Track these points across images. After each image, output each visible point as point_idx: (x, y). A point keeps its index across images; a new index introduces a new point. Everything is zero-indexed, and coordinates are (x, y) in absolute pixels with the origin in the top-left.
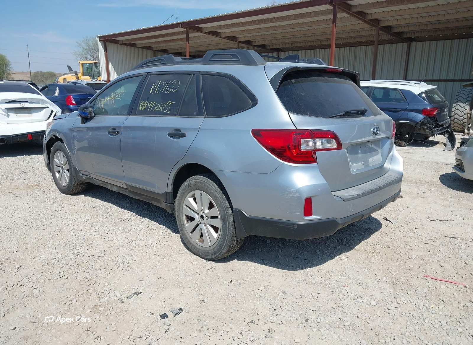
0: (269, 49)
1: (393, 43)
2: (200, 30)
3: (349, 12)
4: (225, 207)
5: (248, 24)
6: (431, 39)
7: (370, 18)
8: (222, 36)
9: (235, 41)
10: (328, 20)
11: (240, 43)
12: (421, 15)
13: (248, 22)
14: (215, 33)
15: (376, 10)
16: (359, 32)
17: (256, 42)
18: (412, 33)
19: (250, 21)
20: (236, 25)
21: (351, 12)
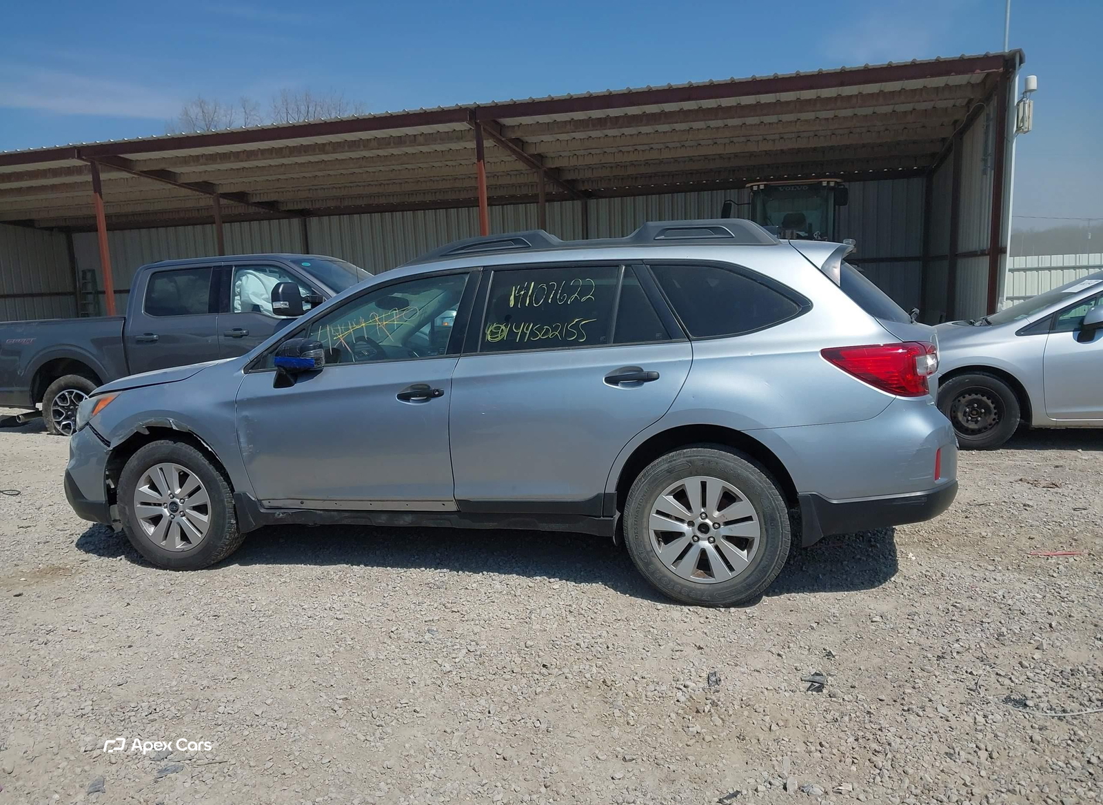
0: (285, 211)
1: (554, 201)
2: (126, 165)
3: (501, 137)
4: (771, 495)
5: (262, 154)
6: (623, 194)
7: (533, 151)
8: (181, 181)
9: (210, 194)
10: (444, 151)
11: (220, 197)
12: (621, 148)
13: (263, 152)
14: (162, 175)
15: (546, 138)
16: (496, 177)
17: (258, 196)
18: (592, 182)
19: (268, 149)
20: (230, 158)
21: (503, 139)
